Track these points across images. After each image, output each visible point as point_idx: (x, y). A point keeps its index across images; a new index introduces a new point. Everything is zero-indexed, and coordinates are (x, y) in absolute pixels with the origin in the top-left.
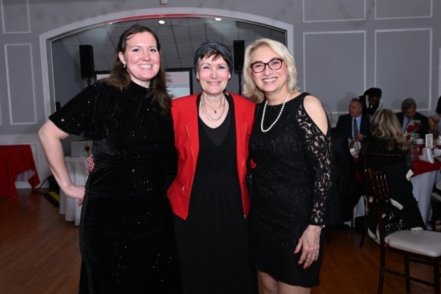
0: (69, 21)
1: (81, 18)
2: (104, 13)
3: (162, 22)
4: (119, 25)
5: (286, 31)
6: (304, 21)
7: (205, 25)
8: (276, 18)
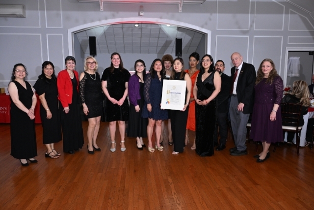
0: (85, 22)
1: (92, 21)
2: (106, 18)
3: (137, 25)
4: (112, 26)
5: (207, 34)
6: (217, 29)
7: (160, 28)
8: (202, 27)
